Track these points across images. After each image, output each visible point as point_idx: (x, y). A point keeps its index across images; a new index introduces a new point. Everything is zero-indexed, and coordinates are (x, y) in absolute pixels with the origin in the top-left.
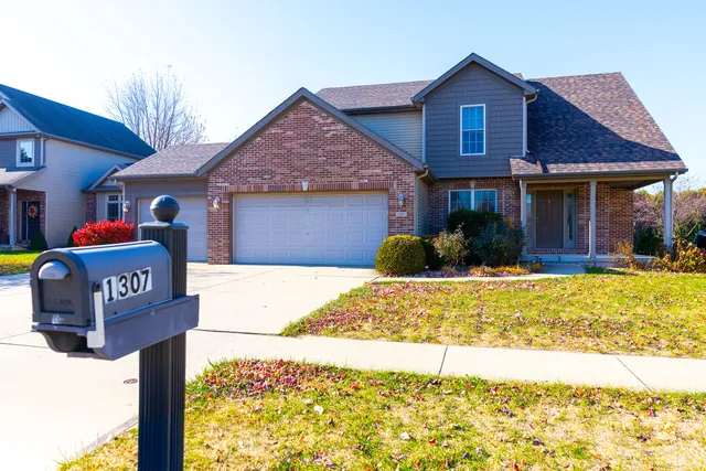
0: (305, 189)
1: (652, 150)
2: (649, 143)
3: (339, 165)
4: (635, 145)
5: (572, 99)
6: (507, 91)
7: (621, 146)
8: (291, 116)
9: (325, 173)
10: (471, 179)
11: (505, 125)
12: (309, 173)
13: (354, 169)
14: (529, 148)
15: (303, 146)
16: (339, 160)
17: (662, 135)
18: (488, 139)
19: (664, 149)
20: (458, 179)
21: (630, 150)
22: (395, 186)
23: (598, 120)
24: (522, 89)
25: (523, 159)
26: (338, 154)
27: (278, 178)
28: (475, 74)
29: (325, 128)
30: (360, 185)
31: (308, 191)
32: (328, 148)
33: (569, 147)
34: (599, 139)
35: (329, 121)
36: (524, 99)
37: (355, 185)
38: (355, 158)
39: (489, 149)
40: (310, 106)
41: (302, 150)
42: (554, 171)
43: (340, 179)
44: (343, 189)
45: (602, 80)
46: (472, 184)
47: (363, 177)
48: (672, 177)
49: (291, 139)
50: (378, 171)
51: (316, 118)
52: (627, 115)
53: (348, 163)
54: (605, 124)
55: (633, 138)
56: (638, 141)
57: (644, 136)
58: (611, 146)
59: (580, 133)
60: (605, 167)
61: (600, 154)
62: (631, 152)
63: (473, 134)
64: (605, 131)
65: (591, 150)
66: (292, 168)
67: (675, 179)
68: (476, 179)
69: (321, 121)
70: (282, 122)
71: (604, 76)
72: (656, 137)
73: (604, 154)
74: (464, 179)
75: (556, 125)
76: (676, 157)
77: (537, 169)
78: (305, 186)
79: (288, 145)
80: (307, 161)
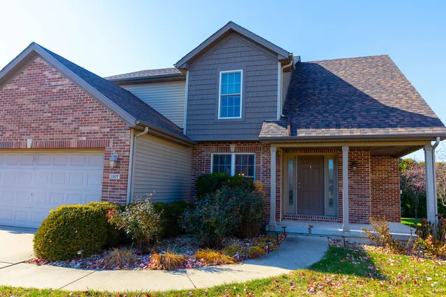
0: (29, 147)
1: (411, 115)
2: (408, 108)
3: (61, 121)
4: (393, 110)
5: (340, 74)
6: (264, 58)
7: (378, 111)
8: (26, 72)
9: (49, 130)
10: (231, 142)
11: (260, 89)
12: (34, 130)
13: (75, 125)
14: (284, 112)
15: (33, 101)
16: (61, 117)
17: (423, 101)
18: (245, 103)
19: (425, 114)
20: (219, 142)
21: (386, 115)
22: (111, 144)
23: (361, 89)
24: (277, 54)
25: (276, 122)
26: (62, 110)
27: (7, 135)
28: (234, 42)
29: (53, 84)
30: (79, 142)
31: (31, 148)
32: (53, 104)
33: (325, 112)
34: (357, 106)
35: (57, 76)
36: (279, 64)
37: (74, 144)
38: (77, 114)
39: (245, 113)
40: (43, 62)
41: (31, 106)
42: (303, 135)
43: (61, 136)
44: (63, 147)
45: (370, 60)
46: (233, 147)
47: (82, 134)
48: (433, 143)
49: (23, 95)
50: (96, 128)
51: (46, 73)
52: (389, 85)
53: (70, 119)
54: (365, 92)
55: (392, 104)
56: (397, 106)
57: (403, 101)
58: (368, 111)
59: (340, 100)
60: (357, 132)
61: (355, 119)
62: (387, 117)
63: (231, 98)
64: (363, 97)
65: (347, 115)
66: (21, 124)
67: (436, 145)
68: (236, 142)
69: (50, 76)
70: (17, 78)
71: (372, 58)
72: (416, 103)
73: (359, 119)
74: (225, 142)
75: (320, 93)
76: (437, 122)
77: (284, 132)
78: (29, 143)
79: (19, 101)
80: (34, 118)
